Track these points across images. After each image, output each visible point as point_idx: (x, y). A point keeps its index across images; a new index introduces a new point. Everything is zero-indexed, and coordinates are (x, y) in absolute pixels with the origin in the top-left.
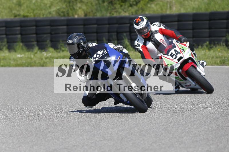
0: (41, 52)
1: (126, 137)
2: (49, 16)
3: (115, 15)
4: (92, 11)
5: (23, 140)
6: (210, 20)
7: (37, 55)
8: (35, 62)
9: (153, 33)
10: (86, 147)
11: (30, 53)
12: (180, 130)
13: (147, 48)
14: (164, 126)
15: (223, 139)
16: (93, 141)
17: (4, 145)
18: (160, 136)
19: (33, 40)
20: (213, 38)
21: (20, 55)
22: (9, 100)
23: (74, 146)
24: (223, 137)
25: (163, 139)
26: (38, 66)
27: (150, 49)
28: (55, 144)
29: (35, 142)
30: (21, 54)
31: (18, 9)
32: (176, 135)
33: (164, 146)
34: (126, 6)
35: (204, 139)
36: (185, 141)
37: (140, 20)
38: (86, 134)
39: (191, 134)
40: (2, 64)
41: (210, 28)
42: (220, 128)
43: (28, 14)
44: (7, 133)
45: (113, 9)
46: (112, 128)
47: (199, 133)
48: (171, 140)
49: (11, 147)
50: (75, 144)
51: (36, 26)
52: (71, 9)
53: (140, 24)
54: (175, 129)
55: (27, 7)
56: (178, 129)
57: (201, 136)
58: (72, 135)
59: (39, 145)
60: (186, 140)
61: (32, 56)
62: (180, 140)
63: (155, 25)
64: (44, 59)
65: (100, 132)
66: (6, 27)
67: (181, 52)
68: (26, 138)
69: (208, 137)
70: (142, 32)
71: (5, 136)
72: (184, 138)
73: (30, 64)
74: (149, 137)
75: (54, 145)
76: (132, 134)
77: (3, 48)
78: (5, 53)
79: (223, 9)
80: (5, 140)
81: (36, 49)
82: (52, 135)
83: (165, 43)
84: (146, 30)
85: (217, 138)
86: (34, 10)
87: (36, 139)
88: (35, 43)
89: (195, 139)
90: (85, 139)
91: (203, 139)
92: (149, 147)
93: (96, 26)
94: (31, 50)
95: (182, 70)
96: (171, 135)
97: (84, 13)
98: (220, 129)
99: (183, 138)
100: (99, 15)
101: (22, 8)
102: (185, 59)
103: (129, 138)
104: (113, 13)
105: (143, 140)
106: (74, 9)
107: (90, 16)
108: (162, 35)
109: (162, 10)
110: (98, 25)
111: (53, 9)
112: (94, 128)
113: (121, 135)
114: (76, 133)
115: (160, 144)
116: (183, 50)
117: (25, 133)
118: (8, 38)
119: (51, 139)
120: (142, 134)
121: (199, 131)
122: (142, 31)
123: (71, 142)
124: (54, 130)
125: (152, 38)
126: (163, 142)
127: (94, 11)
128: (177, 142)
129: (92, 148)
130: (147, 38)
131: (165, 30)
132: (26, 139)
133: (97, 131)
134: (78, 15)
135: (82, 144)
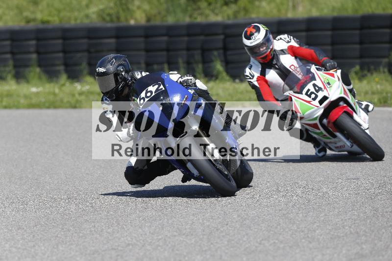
0: (72, 83)
1: (217, 230)
2: (86, 21)
3: (200, 19)
4: (159, 13)
5: (41, 234)
6: (362, 28)
7: (65, 88)
8: (62, 101)
9: (277, 55)
10: (148, 247)
11: (52, 85)
12: (310, 219)
13: (266, 81)
14: (283, 211)
15: (383, 233)
16: (160, 237)
17: (9, 243)
18: (276, 228)
19: (58, 62)
20: (367, 60)
21: (36, 88)
22: (16, 165)
23: (129, 245)
24: (384, 230)
25: (280, 234)
26: (66, 108)
27: (271, 83)
28: (95, 241)
29: (61, 238)
30: (38, 87)
31: (32, 8)
32: (304, 226)
33: (282, 246)
34: (218, 5)
35: (351, 233)
36: (319, 237)
37: (254, 31)
38: (149, 224)
39: (329, 225)
40: (4, 103)
41: (361, 43)
42: (378, 214)
43: (50, 19)
44: (14, 223)
45: (195, 10)
46: (193, 215)
47: (343, 223)
48: (294, 236)
49: (20, 246)
50: (130, 242)
51: (64, 38)
52: (123, 10)
53: (254, 38)
54: (301, 215)
55: (48, 5)
56: (306, 216)
57: (347, 228)
58: (125, 227)
59: (68, 244)
60: (321, 235)
61: (57, 91)
62: (310, 236)
63: (281, 39)
64: (77, 96)
65: (173, 221)
66: (12, 40)
67: (325, 88)
68: (46, 231)
69: (358, 230)
70: (258, 51)
71: (11, 228)
72: (317, 231)
73: (53, 104)
74: (256, 230)
75: (93, 243)
76: (227, 225)
77: (6, 77)
78: (11, 86)
79: (384, 9)
80: (9, 235)
81: (64, 78)
82: (91, 226)
83: (298, 72)
84: (265, 48)
85: (373, 231)
86: (59, 11)
87: (63, 233)
88: (62, 68)
89: (336, 234)
90: (148, 234)
91: (349, 232)
92: (256, 247)
93: (165, 38)
94: (55, 79)
95: (327, 119)
96: (295, 226)
97: (146, 15)
98: (378, 216)
99: (315, 231)
100: (171, 20)
101: (40, 7)
102: (332, 100)
103: (222, 232)
104: (195, 15)
105: (247, 234)
106: (128, 9)
107: (157, 22)
108: (294, 58)
109: (279, 10)
110: (170, 36)
111: (93, 10)
112: (163, 214)
113: (208, 226)
114: (131, 223)
115: (277, 241)
116: (329, 84)
117: (44, 222)
118: (15, 60)
119: (88, 232)
120: (245, 224)
121: (342, 220)
122: (257, 49)
123: (122, 239)
124: (93, 217)
125: (275, 62)
126: (281, 238)
127: (163, 13)
128: (304, 238)
129: (159, 248)
130: (266, 62)
131: (298, 48)
132: (46, 233)
133: (168, 220)
134: (136, 19)
135: (141, 241)
